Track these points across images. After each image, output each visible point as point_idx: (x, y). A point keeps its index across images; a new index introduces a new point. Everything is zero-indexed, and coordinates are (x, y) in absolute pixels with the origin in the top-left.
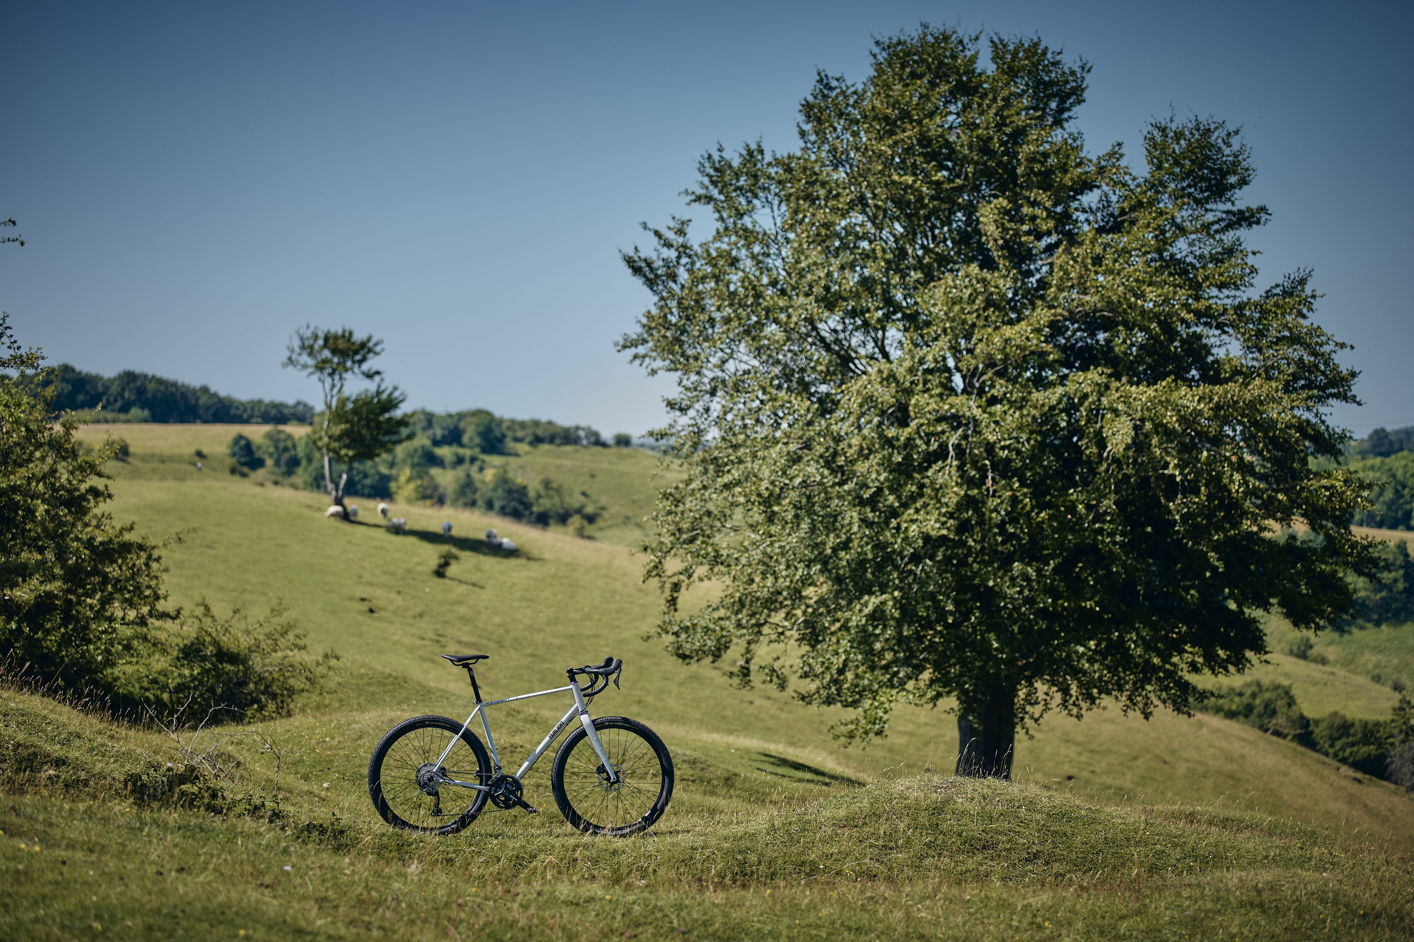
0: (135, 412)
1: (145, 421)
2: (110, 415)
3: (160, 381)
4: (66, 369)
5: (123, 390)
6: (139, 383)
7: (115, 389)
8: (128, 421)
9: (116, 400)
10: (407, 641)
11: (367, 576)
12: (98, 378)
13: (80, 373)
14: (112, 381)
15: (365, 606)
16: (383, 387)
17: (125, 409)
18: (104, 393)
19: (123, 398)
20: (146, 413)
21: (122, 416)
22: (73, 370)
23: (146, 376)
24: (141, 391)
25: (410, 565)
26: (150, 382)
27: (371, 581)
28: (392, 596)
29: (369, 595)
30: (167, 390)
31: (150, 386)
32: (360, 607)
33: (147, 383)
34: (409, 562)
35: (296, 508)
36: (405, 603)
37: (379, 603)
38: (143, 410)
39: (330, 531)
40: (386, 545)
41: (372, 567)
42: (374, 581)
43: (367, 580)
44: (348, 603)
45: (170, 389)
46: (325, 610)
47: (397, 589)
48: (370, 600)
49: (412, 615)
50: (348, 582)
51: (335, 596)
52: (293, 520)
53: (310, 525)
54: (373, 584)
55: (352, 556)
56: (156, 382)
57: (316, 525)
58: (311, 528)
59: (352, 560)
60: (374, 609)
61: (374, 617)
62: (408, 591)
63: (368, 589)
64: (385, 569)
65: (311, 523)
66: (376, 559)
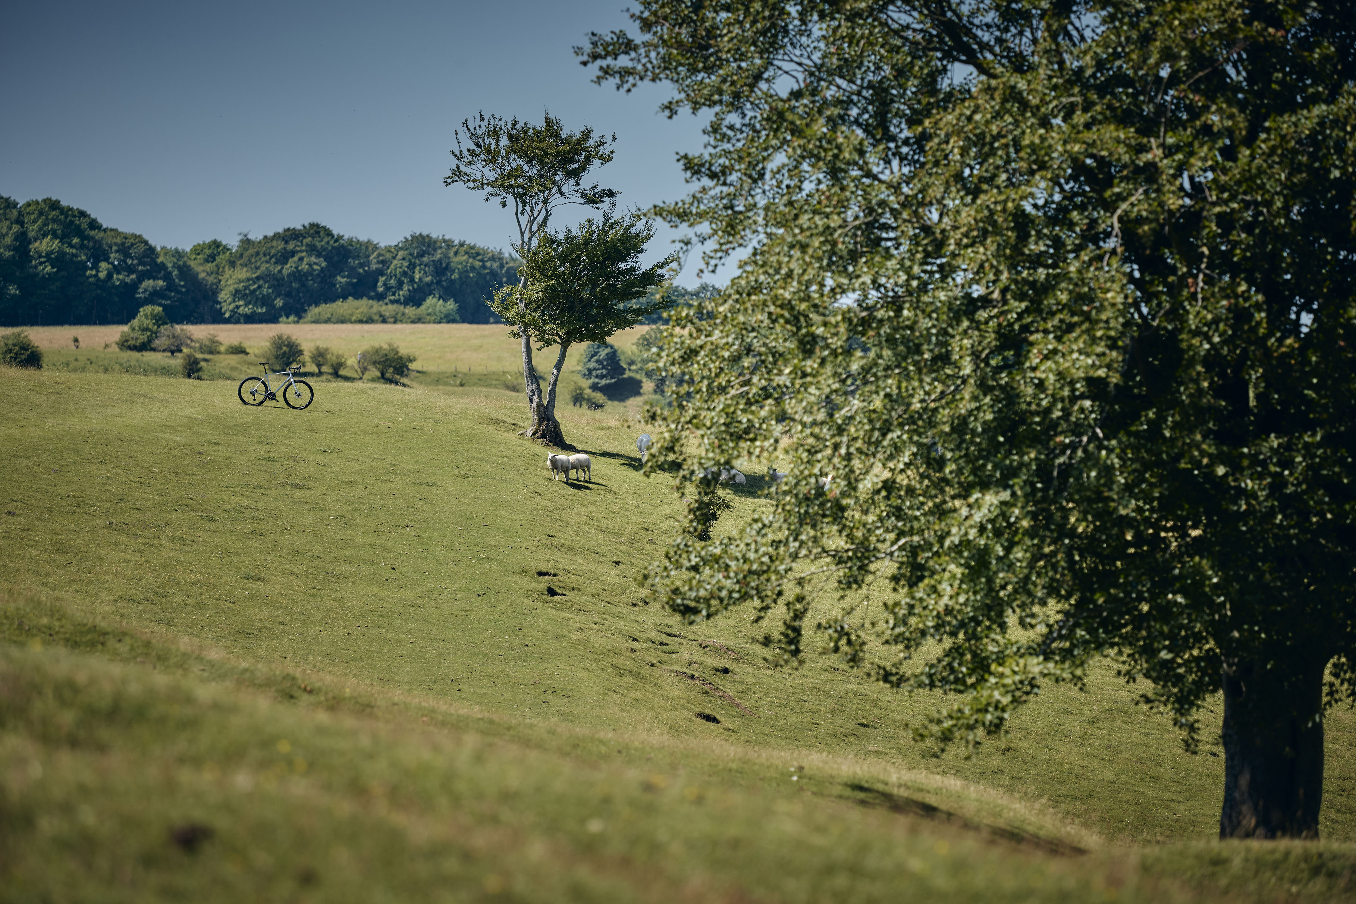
0: (432, 303)
1: (449, 319)
2: (389, 309)
3: (474, 252)
4: (316, 230)
5: (412, 266)
6: (438, 255)
7: (398, 266)
8: (418, 320)
9: (400, 284)
10: (598, 641)
11: (565, 536)
12: (369, 246)
13: (341, 237)
14: (393, 251)
15: (541, 584)
16: (615, 216)
17: (415, 299)
18: (381, 272)
19: (412, 280)
20: (451, 305)
21: (410, 311)
22: (329, 233)
23: (449, 244)
24: (441, 269)
25: (653, 518)
26: (456, 253)
27: (568, 543)
28: (601, 569)
29: (555, 567)
30: (484, 267)
31: (456, 260)
32: (533, 585)
33: (451, 254)
34: (650, 514)
35: (471, 424)
36: (621, 580)
37: (572, 580)
38: (445, 301)
39: (519, 462)
40: (616, 486)
41: (580, 520)
42: (575, 544)
43: (562, 541)
44: (514, 579)
45: (488, 264)
46: (469, 590)
47: (615, 559)
48: (555, 575)
49: (630, 601)
50: (525, 544)
51: (494, 567)
52: (459, 442)
53: (485, 451)
54: (571, 549)
55: (546, 503)
56: (466, 253)
57: (496, 451)
58: (486, 456)
59: (544, 509)
60: (556, 589)
61: (553, 602)
62: (635, 562)
63: (558, 556)
64: (603, 525)
65: (487, 448)
66: (591, 508)
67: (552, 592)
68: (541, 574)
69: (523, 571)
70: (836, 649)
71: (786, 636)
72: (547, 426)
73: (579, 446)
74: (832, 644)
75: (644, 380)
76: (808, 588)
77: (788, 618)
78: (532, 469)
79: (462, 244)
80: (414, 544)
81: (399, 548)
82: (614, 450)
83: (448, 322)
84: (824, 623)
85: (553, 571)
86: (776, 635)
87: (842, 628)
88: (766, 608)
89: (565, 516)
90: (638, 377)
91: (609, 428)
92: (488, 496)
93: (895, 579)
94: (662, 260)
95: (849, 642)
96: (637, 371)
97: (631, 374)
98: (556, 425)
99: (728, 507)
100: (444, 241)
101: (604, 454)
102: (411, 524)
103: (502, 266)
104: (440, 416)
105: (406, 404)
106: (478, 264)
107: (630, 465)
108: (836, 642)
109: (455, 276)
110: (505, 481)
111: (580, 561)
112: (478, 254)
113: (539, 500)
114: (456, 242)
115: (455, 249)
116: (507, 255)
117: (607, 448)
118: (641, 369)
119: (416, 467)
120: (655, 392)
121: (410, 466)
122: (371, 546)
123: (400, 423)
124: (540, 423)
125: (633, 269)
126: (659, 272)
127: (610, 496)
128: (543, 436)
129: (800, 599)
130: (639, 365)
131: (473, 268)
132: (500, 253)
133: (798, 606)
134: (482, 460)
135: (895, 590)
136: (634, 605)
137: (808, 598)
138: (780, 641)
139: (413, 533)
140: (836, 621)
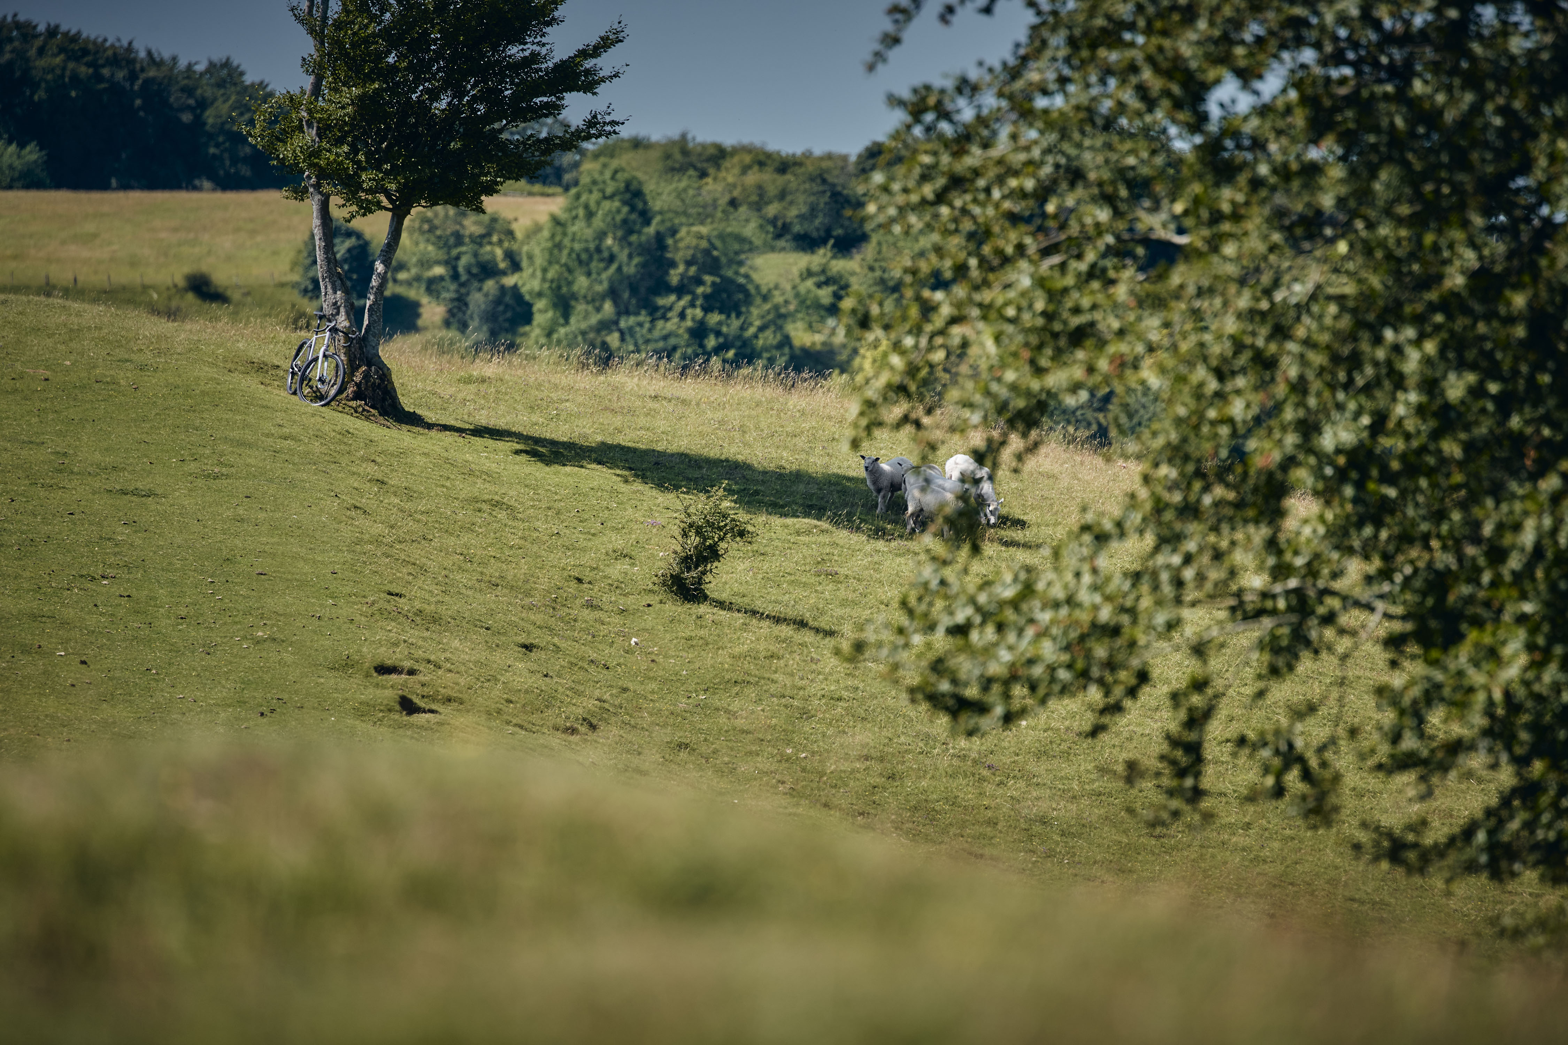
1: (28, 181)
3: (76, 49)
6: (7, 54)
11: (422, 594)
15: (386, 691)
24: (12, 81)
25: (588, 559)
26: (41, 51)
27: (429, 609)
28: (499, 658)
29: (410, 656)
30: (99, 78)
31: (41, 63)
32: (370, 694)
33: (33, 52)
34: (584, 550)
35: (212, 372)
36: (542, 683)
37: (445, 681)
38: (22, 145)
39: (316, 447)
40: (512, 495)
41: (448, 563)
42: (442, 609)
43: (418, 605)
44: (330, 680)
45: (106, 72)
46: (242, 703)
47: (522, 639)
48: (411, 672)
49: (560, 721)
50: (345, 611)
51: (288, 658)
52: (192, 409)
53: (246, 426)
54: (435, 619)
55: (378, 529)
56: (62, 50)
57: (268, 426)
58: (249, 437)
59: (377, 541)
60: (416, 700)
61: (412, 725)
62: (563, 644)
63: (413, 634)
64: (493, 570)
65: (251, 420)
66: (466, 538)
67: (408, 706)
68: (383, 670)
69: (346, 665)
70: (1279, 791)
71: (1173, 762)
72: (366, 376)
73: (430, 416)
74: (1270, 781)
75: (425, 300)
76: (1215, 663)
77: (1174, 727)
78: (345, 461)
79: (52, 32)
80: (121, 612)
81: (92, 621)
82: (501, 423)
83: (28, 186)
84: (1252, 735)
85: (407, 664)
86: (1151, 762)
87: (1291, 746)
88: (1116, 708)
89: (416, 553)
90: (412, 294)
91: (483, 381)
92: (261, 515)
93: (1394, 642)
94: (594, 40)
95: (1307, 775)
96: (409, 283)
97: (400, 290)
98: (385, 374)
99: (742, 534)
100: (17, 25)
101: (479, 432)
102: (110, 572)
103: (133, 76)
104: (147, 357)
105: (75, 333)
106: (84, 71)
107: (533, 454)
108: (1279, 776)
109: (40, 95)
110: (292, 485)
111: (456, 643)
112: (85, 52)
113: (361, 521)
114: (42, 28)
115: (39, 42)
116: (142, 54)
117: (483, 419)
118: (418, 279)
119: (109, 459)
120: (447, 324)
121: (98, 456)
122: (34, 617)
123: (68, 370)
124: (353, 368)
125: (535, 57)
126: (589, 64)
127: (502, 515)
128: (357, 396)
129: (1199, 685)
130: (414, 271)
131: (75, 78)
132: (130, 48)
133: (1196, 700)
134: (241, 443)
135: (1394, 664)
136: (573, 731)
137: (1218, 684)
138: (1158, 774)
139: (116, 590)
140: (1277, 732)
